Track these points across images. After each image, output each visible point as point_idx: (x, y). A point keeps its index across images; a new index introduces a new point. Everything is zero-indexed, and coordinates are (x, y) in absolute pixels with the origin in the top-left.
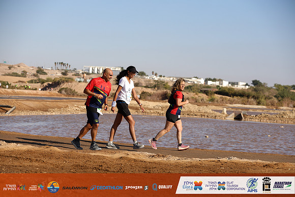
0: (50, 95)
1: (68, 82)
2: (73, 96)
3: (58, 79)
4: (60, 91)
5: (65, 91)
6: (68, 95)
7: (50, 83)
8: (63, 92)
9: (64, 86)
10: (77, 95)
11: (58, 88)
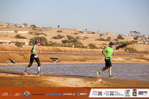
0: (118, 53)
1: (132, 44)
2: (133, 53)
3: (125, 42)
4: (125, 50)
5: (129, 50)
6: (131, 52)
7: (121, 45)
8: (127, 50)
9: (129, 46)
10: (136, 52)
11: (125, 48)
